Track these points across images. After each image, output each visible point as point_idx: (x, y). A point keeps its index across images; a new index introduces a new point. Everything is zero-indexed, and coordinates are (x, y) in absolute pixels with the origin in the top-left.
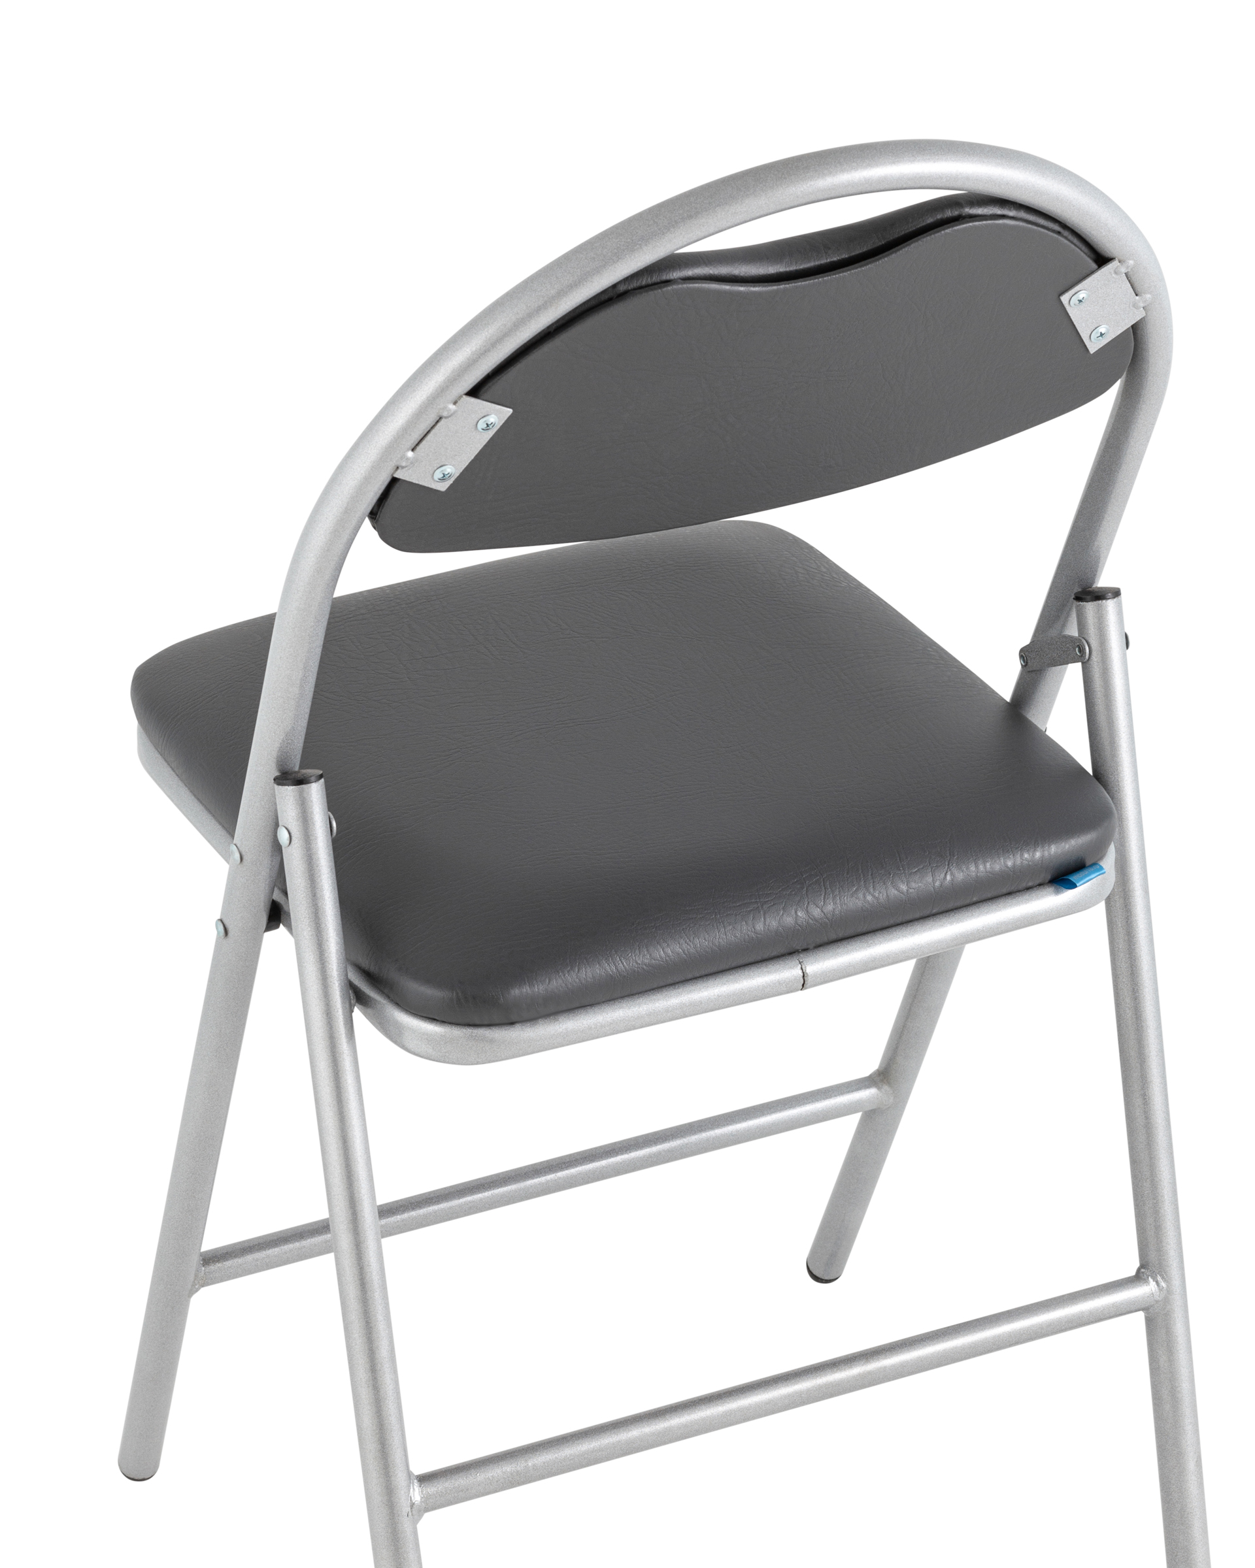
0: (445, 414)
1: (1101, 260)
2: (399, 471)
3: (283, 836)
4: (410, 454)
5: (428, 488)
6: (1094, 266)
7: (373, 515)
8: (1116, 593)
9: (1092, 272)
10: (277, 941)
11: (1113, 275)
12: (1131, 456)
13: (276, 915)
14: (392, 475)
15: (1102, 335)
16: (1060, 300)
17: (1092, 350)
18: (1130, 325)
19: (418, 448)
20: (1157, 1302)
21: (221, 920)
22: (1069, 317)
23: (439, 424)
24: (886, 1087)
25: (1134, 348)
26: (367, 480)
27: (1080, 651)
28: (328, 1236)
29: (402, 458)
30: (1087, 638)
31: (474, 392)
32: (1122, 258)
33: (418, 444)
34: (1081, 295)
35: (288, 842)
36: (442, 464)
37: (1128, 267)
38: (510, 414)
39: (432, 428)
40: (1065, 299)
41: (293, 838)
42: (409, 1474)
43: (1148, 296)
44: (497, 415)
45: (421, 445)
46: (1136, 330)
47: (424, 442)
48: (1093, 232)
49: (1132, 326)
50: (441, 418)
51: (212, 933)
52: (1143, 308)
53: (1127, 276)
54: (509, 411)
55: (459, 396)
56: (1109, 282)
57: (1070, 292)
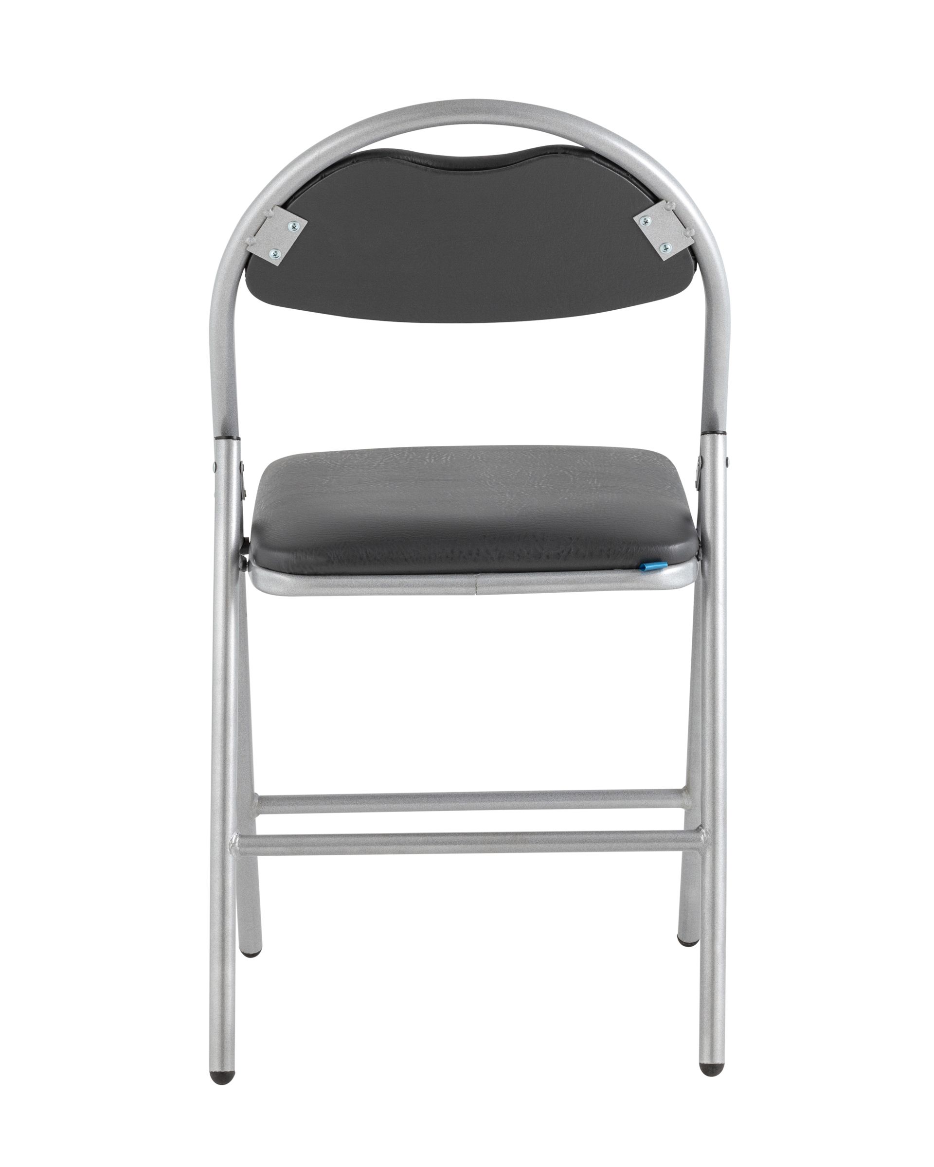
0: (267, 215)
1: (656, 200)
2: (249, 247)
4: (253, 238)
5: (268, 263)
6: (653, 202)
9: (652, 205)
11: (666, 210)
14: (247, 250)
15: (667, 249)
16: (633, 220)
17: (664, 259)
18: (686, 247)
19: (257, 234)
22: (642, 232)
23: (267, 222)
29: (248, 239)
31: (285, 206)
32: (667, 199)
34: (647, 219)
36: (273, 248)
37: (672, 206)
39: (263, 223)
40: (636, 219)
44: (299, 223)
46: (692, 249)
47: (260, 232)
49: (689, 247)
50: (266, 218)
52: (692, 237)
53: (673, 212)
54: (306, 222)
55: (274, 206)
56: (663, 213)
57: (638, 215)
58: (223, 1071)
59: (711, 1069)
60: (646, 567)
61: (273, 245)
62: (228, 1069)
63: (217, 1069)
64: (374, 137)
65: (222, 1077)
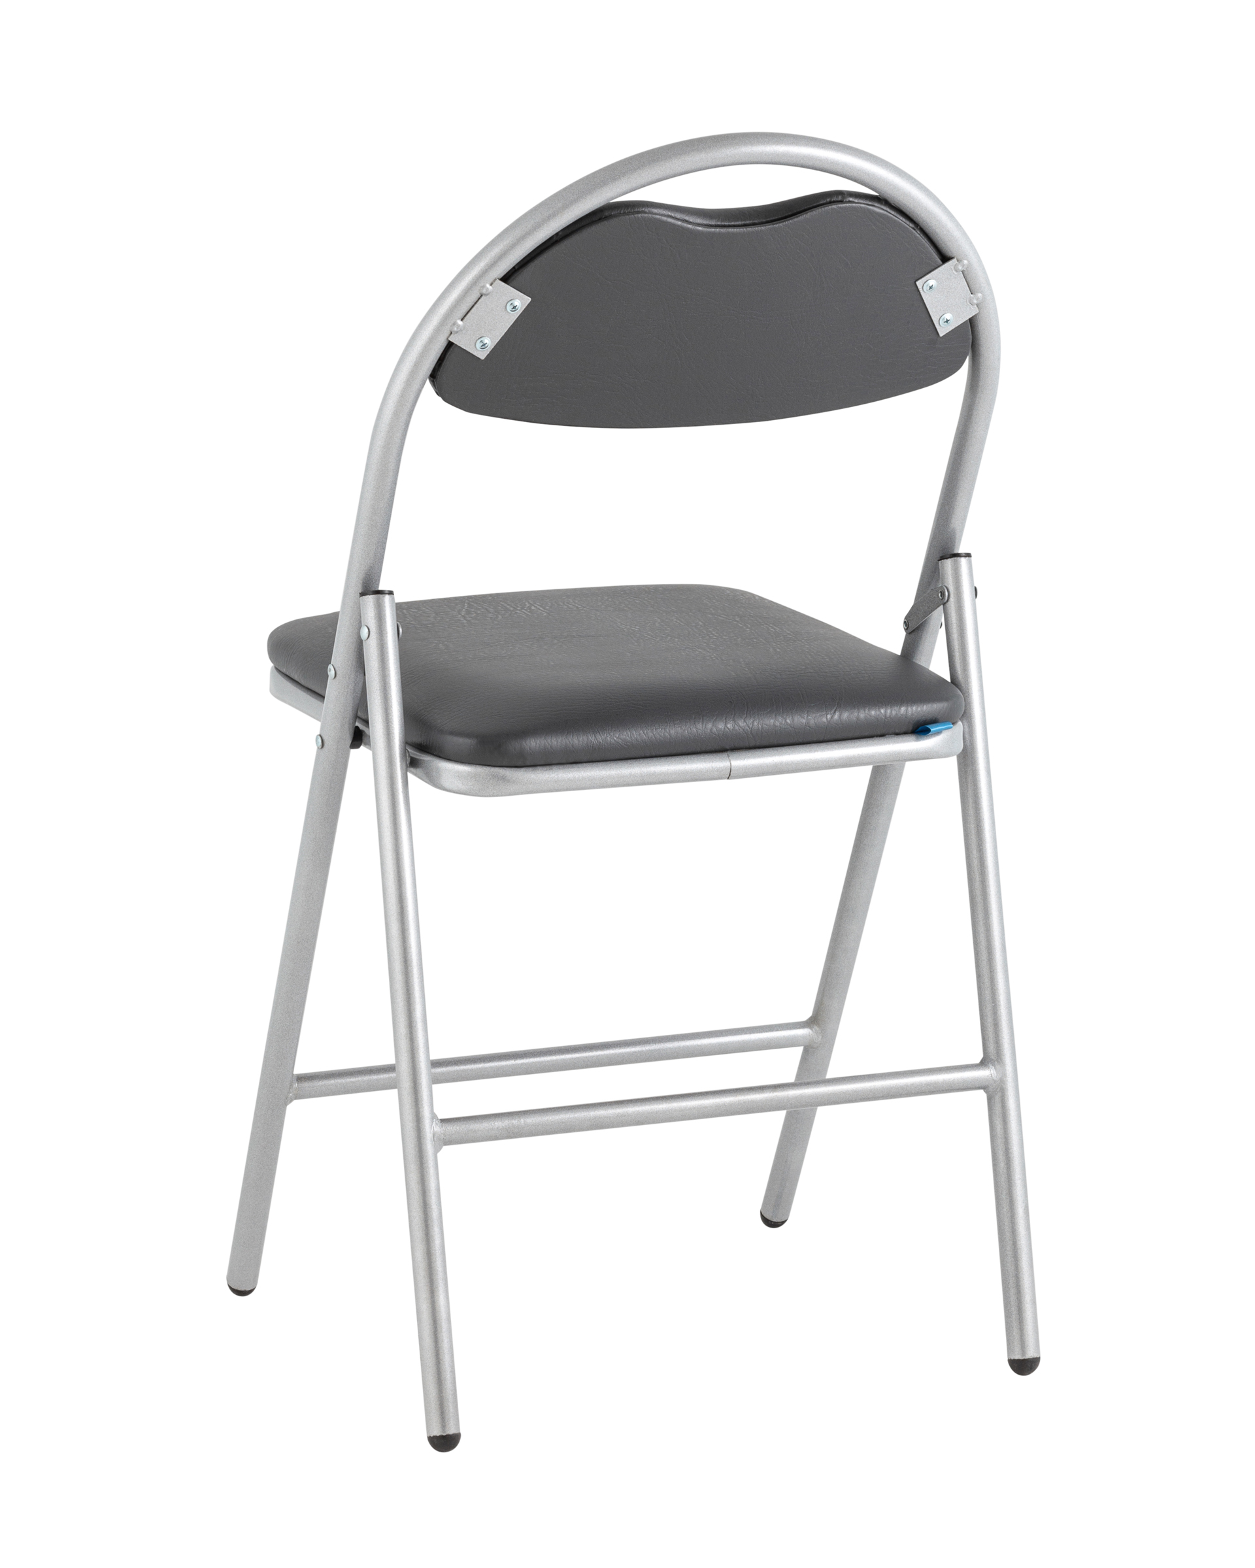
0: (484, 291)
1: (945, 259)
2: (452, 335)
3: (364, 633)
4: (460, 323)
5: (472, 354)
6: (941, 263)
7: (433, 376)
8: (968, 555)
9: (939, 266)
10: (360, 757)
11: (954, 271)
12: (975, 440)
13: (358, 738)
14: (447, 339)
15: (947, 321)
16: (916, 285)
17: (941, 334)
18: (968, 319)
19: (466, 318)
20: (995, 1081)
21: (320, 735)
22: (923, 300)
23: (480, 300)
24: (816, 1027)
25: (973, 339)
26: (431, 340)
27: (941, 596)
28: (393, 1075)
29: (454, 324)
30: (946, 585)
31: (506, 279)
32: (959, 258)
33: (465, 316)
34: (932, 282)
35: (367, 635)
36: (482, 335)
37: (963, 266)
38: (529, 301)
39: (476, 303)
40: (920, 283)
41: (371, 632)
42: (434, 1116)
43: (980, 295)
44: (521, 301)
45: (467, 316)
46: (972, 322)
47: (469, 314)
48: (937, 230)
49: (969, 319)
50: (482, 296)
51: (313, 748)
52: (977, 305)
53: (963, 274)
54: (529, 300)
55: (495, 280)
56: (951, 276)
57: (923, 279)
58: (444, 1434)
59: (1023, 1366)
60: (932, 730)
61: (483, 332)
62: (451, 1431)
63: (437, 1432)
64: (634, 185)
65: (445, 1442)
